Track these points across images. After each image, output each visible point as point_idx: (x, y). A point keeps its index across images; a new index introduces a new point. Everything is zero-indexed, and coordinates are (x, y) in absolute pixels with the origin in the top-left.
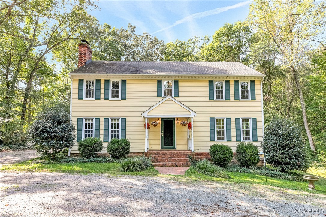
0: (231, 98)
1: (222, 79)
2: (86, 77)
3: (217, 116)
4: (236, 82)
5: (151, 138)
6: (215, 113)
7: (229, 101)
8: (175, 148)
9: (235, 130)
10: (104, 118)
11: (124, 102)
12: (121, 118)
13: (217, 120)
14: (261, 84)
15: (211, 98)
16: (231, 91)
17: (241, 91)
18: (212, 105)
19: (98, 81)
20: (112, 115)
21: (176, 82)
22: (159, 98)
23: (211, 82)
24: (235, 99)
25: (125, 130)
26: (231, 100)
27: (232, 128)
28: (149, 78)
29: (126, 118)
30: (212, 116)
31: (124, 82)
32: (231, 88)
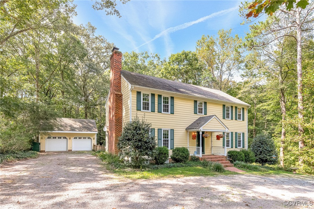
1: (229, 105)
2: (142, 90)
4: (236, 108)
8: (204, 154)
10: (158, 129)
11: (172, 116)
12: (171, 130)
14: (247, 111)
15: (224, 118)
17: (238, 114)
19: (153, 95)
20: (164, 127)
21: (205, 103)
22: (195, 115)
23: (224, 106)
24: (235, 120)
25: (173, 139)
26: (233, 120)
27: (233, 139)
29: (174, 130)
31: (172, 98)
32: (233, 112)
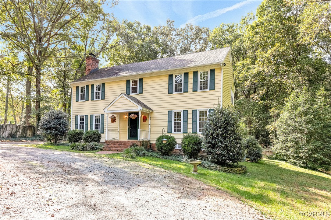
0: (189, 90)
1: (180, 72)
2: (80, 84)
3: (175, 109)
4: (195, 73)
5: (121, 131)
6: (173, 106)
7: (187, 93)
8: (138, 139)
9: (191, 122)
10: (91, 115)
11: (103, 101)
12: (101, 115)
13: (175, 113)
14: (221, 72)
15: (170, 92)
16: (189, 83)
17: (200, 82)
18: (171, 99)
19: (87, 86)
20: (95, 113)
21: (141, 80)
23: (171, 76)
24: (193, 91)
25: (104, 124)
26: (189, 92)
27: (189, 120)
28: (120, 80)
29: (104, 115)
30: (170, 109)
31: (103, 84)
32: (189, 80)
